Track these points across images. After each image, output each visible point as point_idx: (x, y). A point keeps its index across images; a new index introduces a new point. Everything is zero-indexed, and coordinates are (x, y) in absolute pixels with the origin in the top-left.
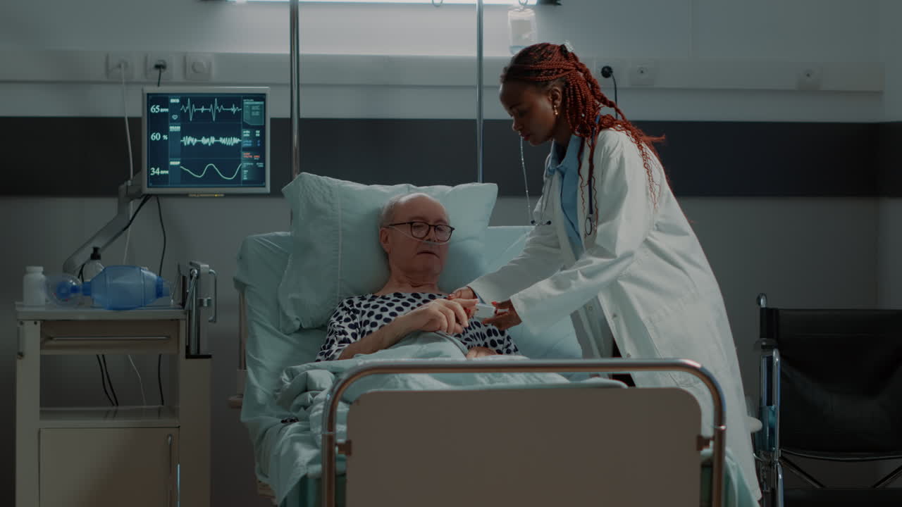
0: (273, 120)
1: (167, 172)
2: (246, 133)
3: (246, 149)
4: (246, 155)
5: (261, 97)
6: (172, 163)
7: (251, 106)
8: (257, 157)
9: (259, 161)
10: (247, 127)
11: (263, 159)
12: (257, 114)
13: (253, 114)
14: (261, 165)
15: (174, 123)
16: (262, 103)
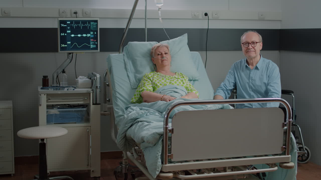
0: (100, 29)
1: (66, 46)
2: (92, 33)
3: (92, 38)
4: (91, 40)
5: (96, 21)
6: (68, 43)
7: (93, 24)
8: (95, 41)
9: (96, 42)
10: (92, 31)
11: (97, 41)
12: (95, 27)
13: (94, 27)
14: (96, 43)
15: (69, 30)
16: (97, 23)
